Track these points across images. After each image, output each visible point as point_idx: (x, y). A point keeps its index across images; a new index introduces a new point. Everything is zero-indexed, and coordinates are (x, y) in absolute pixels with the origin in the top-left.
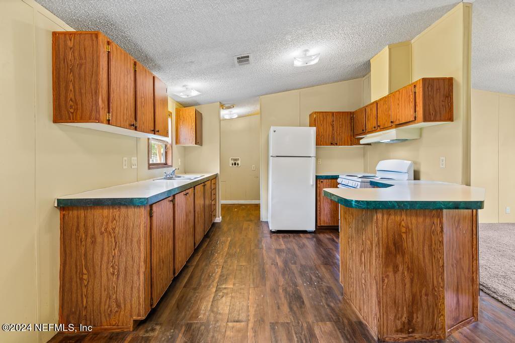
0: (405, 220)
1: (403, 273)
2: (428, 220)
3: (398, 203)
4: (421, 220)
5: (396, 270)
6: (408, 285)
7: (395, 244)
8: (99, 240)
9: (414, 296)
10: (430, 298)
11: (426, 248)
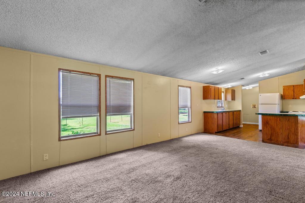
0: (269, 117)
1: (269, 128)
2: (276, 118)
3: (266, 114)
4: (274, 118)
5: (267, 127)
6: (270, 131)
7: (266, 122)
8: (209, 118)
9: (272, 133)
10: (276, 134)
11: (275, 123)
